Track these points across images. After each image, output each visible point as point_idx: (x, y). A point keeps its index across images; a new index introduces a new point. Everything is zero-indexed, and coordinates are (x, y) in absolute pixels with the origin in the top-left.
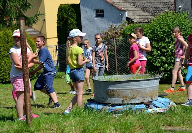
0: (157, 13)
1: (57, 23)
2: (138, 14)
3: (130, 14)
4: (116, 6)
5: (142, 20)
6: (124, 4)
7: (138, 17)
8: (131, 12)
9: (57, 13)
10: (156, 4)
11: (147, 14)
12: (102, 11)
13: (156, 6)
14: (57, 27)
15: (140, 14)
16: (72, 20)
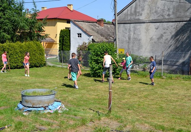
0: (108, 37)
1: (59, 38)
2: (98, 38)
3: (94, 37)
4: (88, 32)
5: (99, 41)
6: (92, 32)
7: (98, 39)
8: (95, 36)
9: (60, 33)
10: (109, 32)
11: (103, 38)
12: (81, 34)
13: (108, 34)
14: (59, 40)
15: (99, 38)
16: (66, 37)
